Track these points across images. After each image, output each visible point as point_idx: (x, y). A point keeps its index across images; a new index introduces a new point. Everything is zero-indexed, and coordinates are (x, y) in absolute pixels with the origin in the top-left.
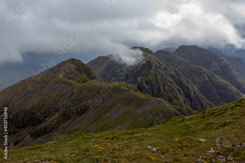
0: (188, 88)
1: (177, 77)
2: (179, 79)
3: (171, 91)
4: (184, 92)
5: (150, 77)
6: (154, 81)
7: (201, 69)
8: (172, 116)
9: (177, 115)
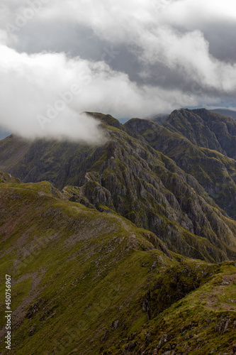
0: (187, 193)
1: (166, 170)
2: (170, 175)
3: (152, 199)
4: (178, 199)
5: (110, 172)
6: (117, 180)
7: (214, 155)
8: (133, 251)
9: (144, 250)
